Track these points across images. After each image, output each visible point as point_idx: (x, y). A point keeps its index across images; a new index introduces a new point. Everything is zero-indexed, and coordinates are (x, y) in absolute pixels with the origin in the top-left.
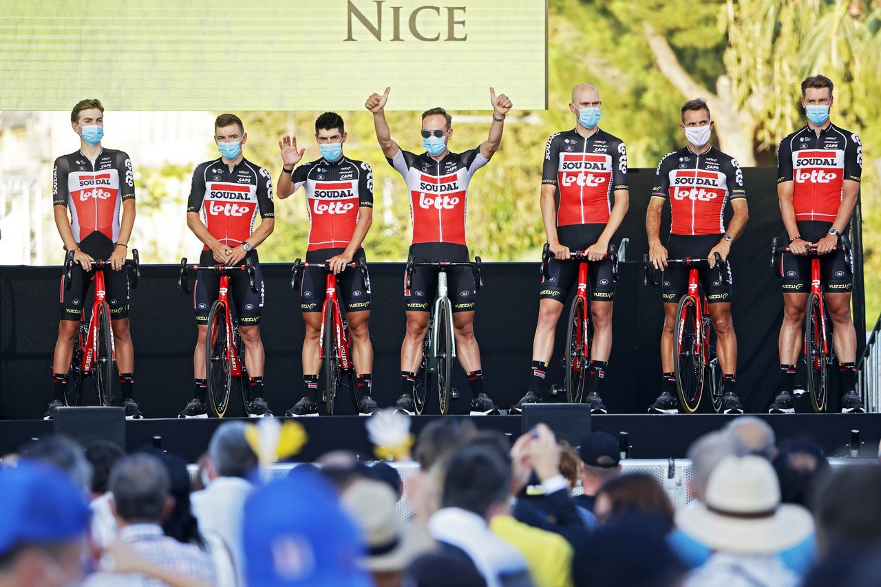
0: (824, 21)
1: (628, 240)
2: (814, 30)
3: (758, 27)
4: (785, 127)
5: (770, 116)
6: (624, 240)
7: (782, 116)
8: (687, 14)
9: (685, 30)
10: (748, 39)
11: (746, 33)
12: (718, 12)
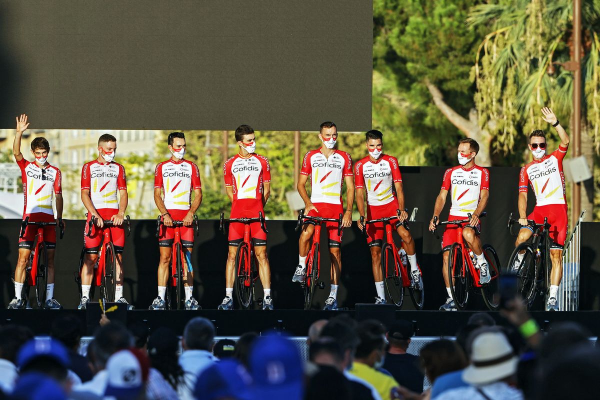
0: (532, 77)
1: (417, 209)
2: (527, 82)
3: (493, 79)
4: (509, 140)
5: (501, 133)
6: (415, 209)
7: (508, 133)
8: (450, 71)
9: (450, 80)
10: (487, 88)
11: (486, 83)
12: (470, 71)
